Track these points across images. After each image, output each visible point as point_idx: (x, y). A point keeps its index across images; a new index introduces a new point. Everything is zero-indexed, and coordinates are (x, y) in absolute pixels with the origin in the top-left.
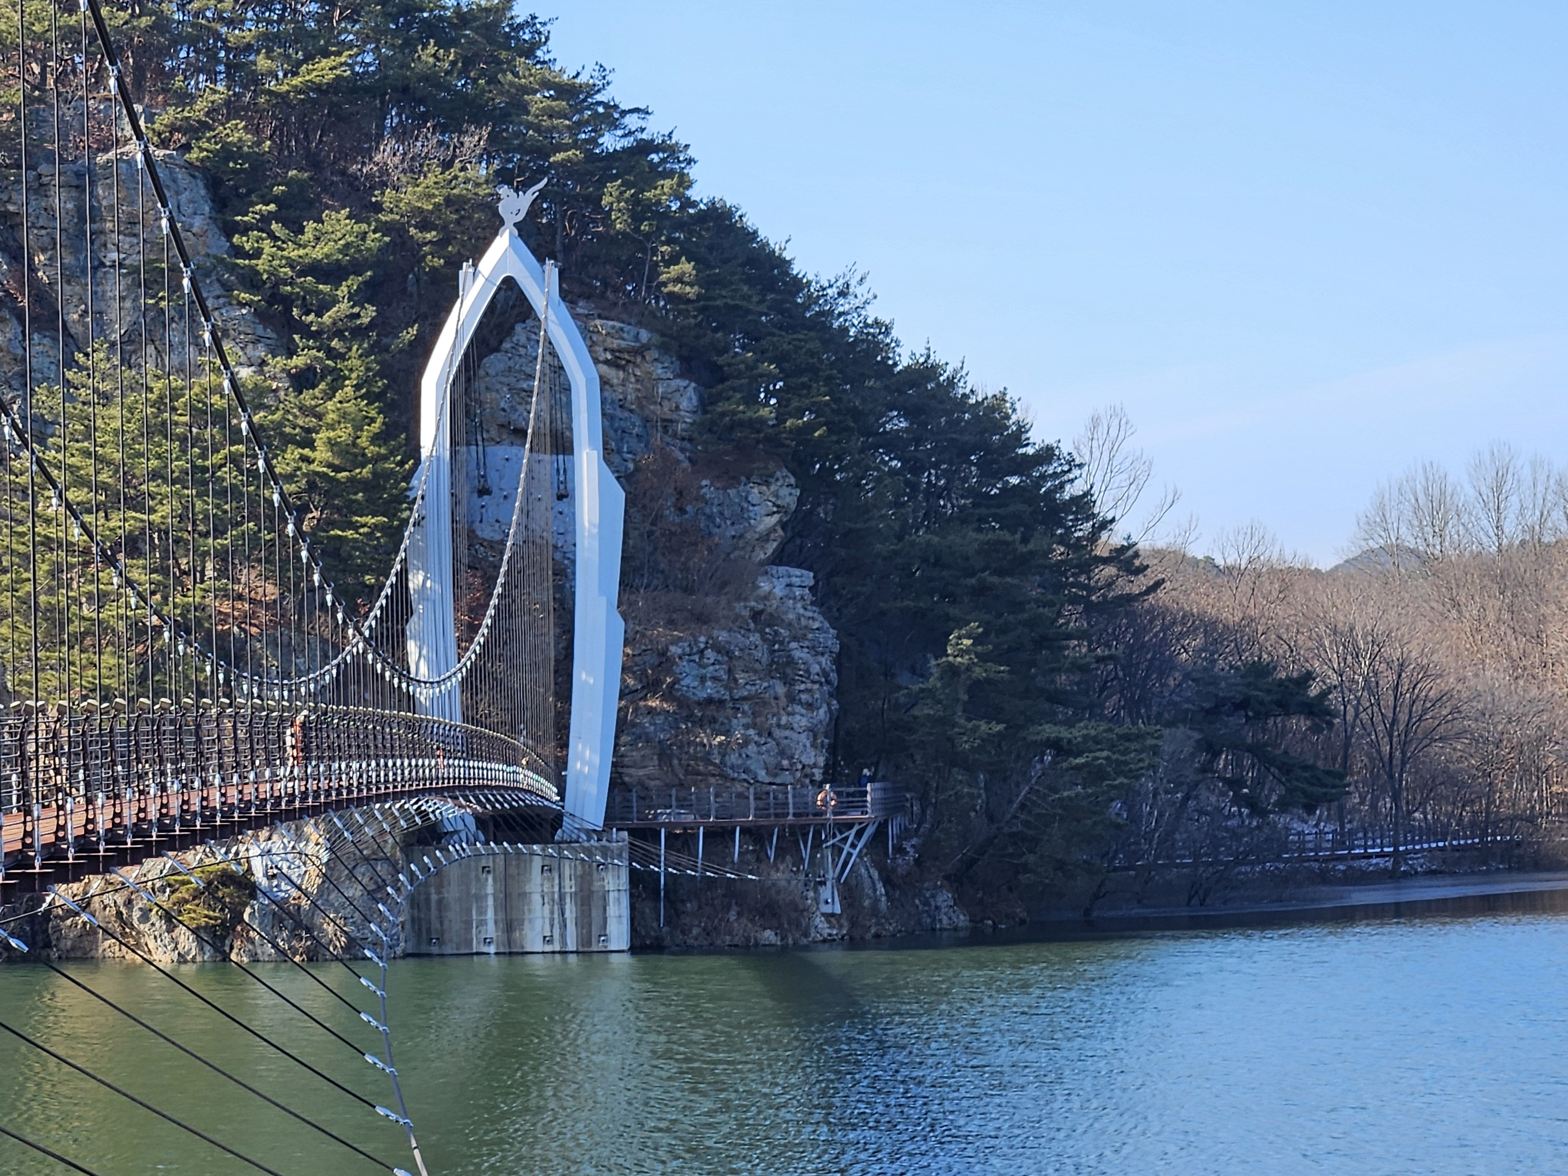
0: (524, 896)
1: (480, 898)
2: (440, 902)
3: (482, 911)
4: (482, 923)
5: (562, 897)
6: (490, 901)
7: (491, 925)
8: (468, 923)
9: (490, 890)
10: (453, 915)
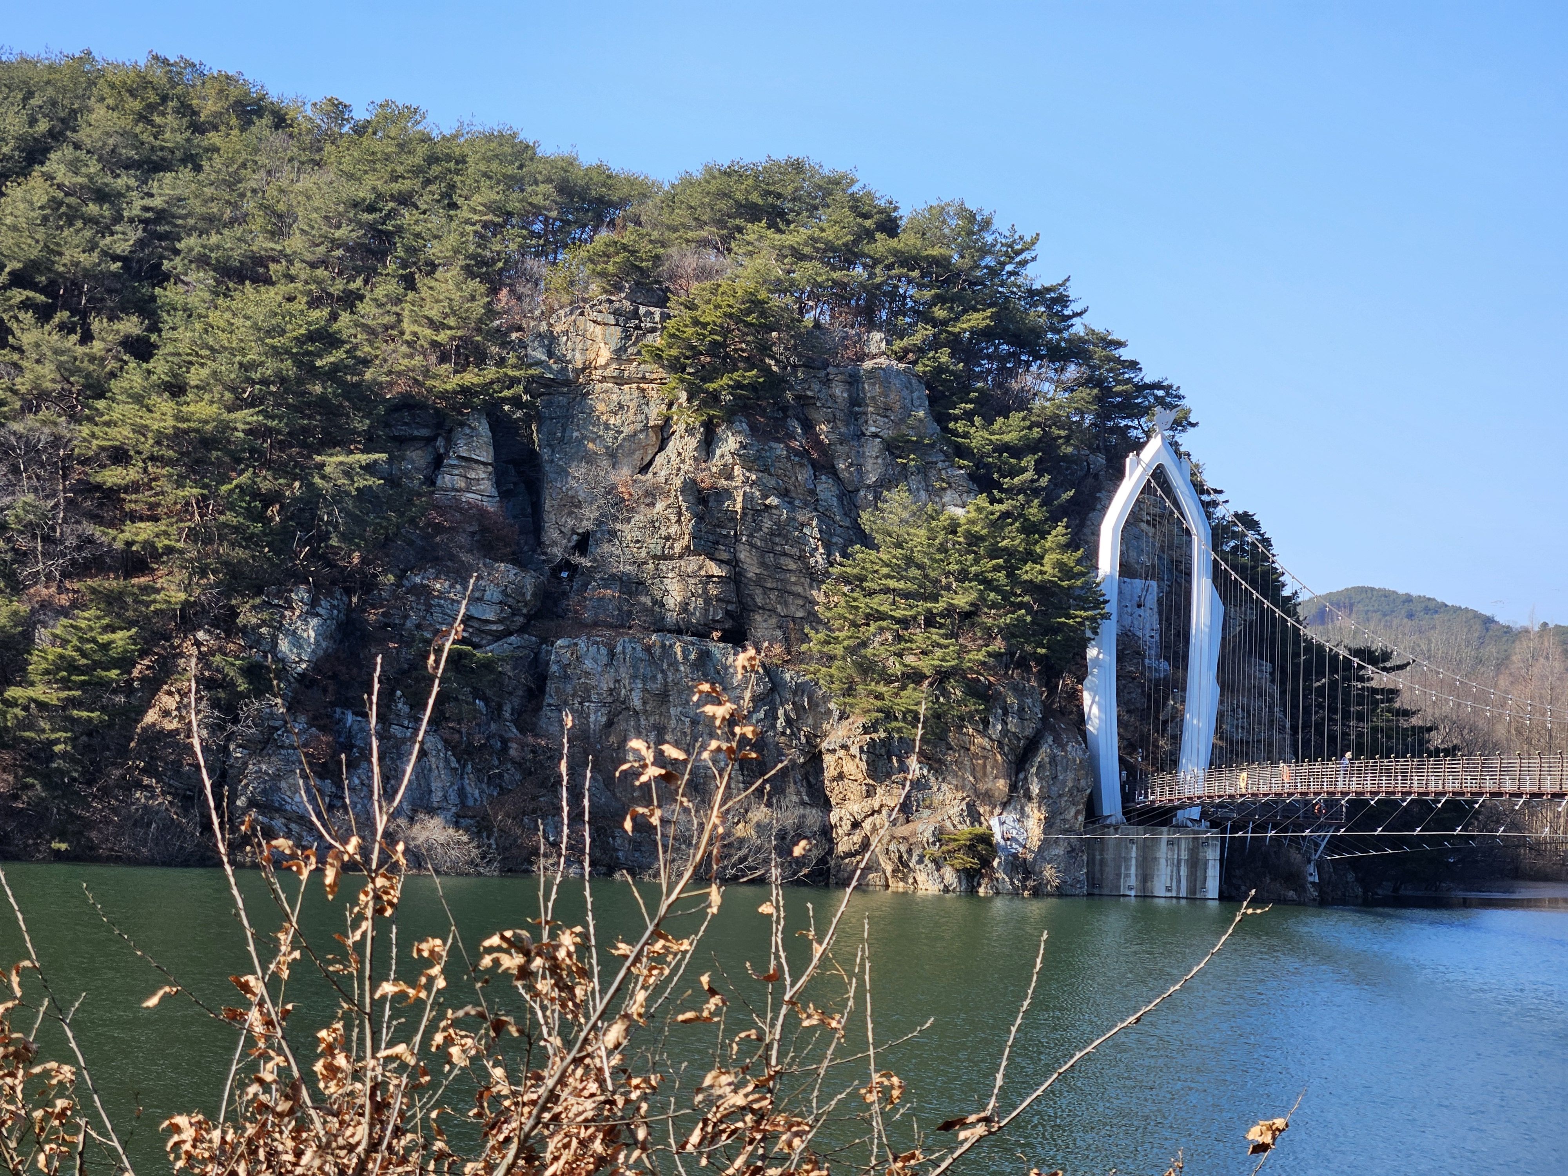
0: (1155, 859)
1: (1127, 860)
2: (1102, 860)
3: (1128, 868)
4: (1127, 876)
5: (1179, 861)
6: (1134, 862)
7: (1133, 877)
8: (1119, 875)
9: (1134, 855)
10: (1109, 870)
